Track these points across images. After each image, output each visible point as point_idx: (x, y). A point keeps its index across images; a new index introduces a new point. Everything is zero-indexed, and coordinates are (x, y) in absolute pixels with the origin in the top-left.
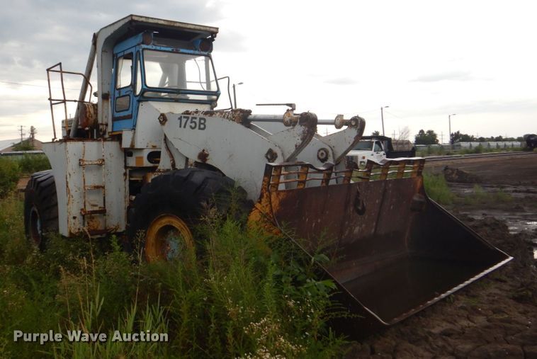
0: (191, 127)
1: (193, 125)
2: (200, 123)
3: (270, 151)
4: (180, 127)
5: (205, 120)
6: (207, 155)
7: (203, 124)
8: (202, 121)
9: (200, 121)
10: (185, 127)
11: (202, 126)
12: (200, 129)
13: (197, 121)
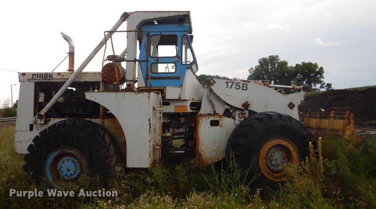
0: (236, 88)
1: (238, 87)
2: (243, 87)
3: (291, 103)
4: (227, 87)
5: (247, 85)
6: (249, 105)
7: (246, 87)
8: (245, 85)
9: (243, 85)
10: (231, 87)
11: (245, 88)
12: (243, 89)
13: (241, 85)
